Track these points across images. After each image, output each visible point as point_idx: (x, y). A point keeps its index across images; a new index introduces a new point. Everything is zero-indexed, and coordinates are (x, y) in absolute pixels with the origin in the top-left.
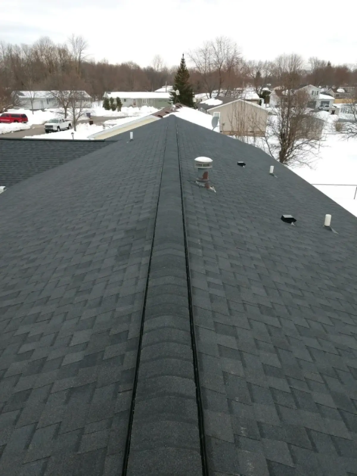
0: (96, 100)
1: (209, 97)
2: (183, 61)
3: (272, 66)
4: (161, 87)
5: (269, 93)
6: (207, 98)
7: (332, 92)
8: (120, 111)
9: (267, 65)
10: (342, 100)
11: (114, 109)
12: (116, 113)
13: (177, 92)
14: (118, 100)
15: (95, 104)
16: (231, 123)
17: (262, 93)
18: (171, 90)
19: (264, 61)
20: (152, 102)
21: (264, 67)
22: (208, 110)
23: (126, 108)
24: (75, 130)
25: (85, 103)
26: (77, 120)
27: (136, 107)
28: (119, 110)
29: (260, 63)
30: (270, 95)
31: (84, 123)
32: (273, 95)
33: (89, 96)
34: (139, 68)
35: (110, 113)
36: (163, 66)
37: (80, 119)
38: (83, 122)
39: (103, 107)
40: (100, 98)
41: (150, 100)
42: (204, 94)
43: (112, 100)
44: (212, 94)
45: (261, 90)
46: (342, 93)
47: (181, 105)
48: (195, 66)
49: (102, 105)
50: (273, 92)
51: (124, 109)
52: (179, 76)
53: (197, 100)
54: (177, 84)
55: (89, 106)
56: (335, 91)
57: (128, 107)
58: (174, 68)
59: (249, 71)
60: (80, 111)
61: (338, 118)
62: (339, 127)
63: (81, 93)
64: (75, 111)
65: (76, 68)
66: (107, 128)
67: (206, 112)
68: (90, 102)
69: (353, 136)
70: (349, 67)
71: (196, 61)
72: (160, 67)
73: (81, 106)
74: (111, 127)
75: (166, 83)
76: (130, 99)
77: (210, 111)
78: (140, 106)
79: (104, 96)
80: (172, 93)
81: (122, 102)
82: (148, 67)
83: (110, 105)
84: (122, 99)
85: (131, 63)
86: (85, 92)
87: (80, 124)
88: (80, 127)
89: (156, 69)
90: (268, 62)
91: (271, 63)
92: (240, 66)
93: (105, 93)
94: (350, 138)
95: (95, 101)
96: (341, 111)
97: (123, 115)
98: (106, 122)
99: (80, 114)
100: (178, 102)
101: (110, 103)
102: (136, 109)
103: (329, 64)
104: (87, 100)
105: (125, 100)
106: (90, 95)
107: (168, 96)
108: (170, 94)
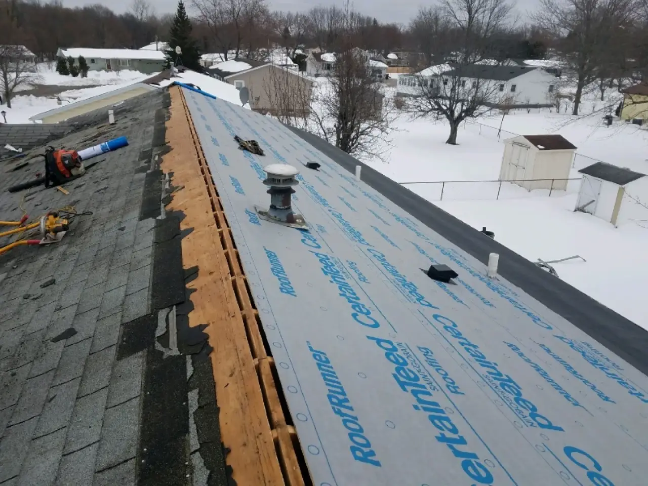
0: (45, 60)
1: (224, 59)
2: (181, 7)
3: (306, 21)
4: (148, 44)
5: (305, 57)
6: (221, 60)
7: (383, 58)
8: (86, 76)
9: (299, 19)
10: (396, 69)
11: (75, 75)
12: (78, 80)
13: (178, 50)
14: (81, 59)
15: (42, 66)
16: (270, 96)
17: (295, 57)
18: (166, 47)
19: (294, 12)
20: (136, 64)
21: (295, 21)
22: (225, 78)
23: (95, 72)
24: (9, 106)
25: (24, 64)
26: (11, 90)
27: (111, 71)
28: (84, 75)
29: (289, 15)
30: (306, 60)
31: (25, 95)
32: (310, 59)
33: (32, 54)
34: (112, 14)
35: (68, 80)
36: (150, 14)
37: (17, 89)
38: (23, 93)
39: (57, 70)
40: (52, 58)
41: (132, 61)
42: (216, 55)
43: (71, 60)
44: (228, 56)
45: (294, 53)
46: (394, 60)
47: (185, 68)
48: (201, 14)
49: (54, 68)
50: (310, 56)
51: (91, 74)
52: (177, 28)
53: (205, 63)
54: (174, 38)
55: (31, 69)
56: (385, 56)
57: (99, 70)
58: (166, 17)
59: (275, 26)
60: (17, 77)
61: (396, 92)
62: (399, 103)
63: (17, 48)
64: (8, 76)
65: (8, 12)
66: (64, 103)
67: (223, 80)
68: (34, 63)
69: (423, 116)
70: (399, 26)
71: (201, 7)
72: (144, 14)
73: (17, 68)
74: (72, 101)
75: (157, 37)
76: (100, 59)
77: (228, 78)
78: (118, 69)
79: (58, 54)
80: (168, 51)
81: (89, 64)
82: (127, 15)
83: (68, 68)
84: (89, 58)
85: (99, 7)
86: (24, 47)
87: (18, 96)
88: (17, 101)
89: (139, 18)
90: (299, 14)
91: (304, 17)
92: (262, 19)
93: (59, 49)
94: (419, 118)
95: (42, 61)
96: (400, 83)
97: (90, 83)
98: (63, 95)
99: (16, 82)
100: (181, 64)
101: (68, 65)
102: (112, 74)
103: (375, 22)
104: (28, 59)
105: (93, 61)
106: (34, 53)
107: (161, 56)
108: (165, 54)
